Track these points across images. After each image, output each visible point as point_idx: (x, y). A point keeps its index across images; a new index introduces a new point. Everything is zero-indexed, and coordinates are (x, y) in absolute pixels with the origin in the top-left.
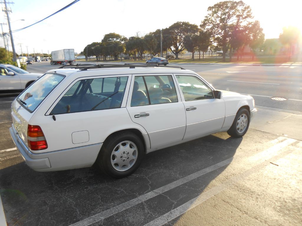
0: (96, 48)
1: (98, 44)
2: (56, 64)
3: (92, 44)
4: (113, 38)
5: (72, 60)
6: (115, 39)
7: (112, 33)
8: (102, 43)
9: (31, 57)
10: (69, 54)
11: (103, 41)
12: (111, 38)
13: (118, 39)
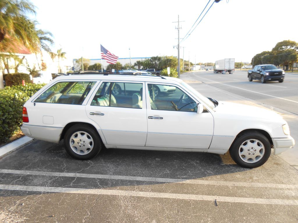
0: (265, 57)
1: (268, 53)
2: (218, 73)
3: (262, 53)
4: (287, 45)
5: (232, 69)
6: (289, 47)
7: (286, 41)
8: (272, 52)
9: (204, 66)
10: (230, 64)
11: (274, 49)
12: (284, 46)
13: (293, 47)
